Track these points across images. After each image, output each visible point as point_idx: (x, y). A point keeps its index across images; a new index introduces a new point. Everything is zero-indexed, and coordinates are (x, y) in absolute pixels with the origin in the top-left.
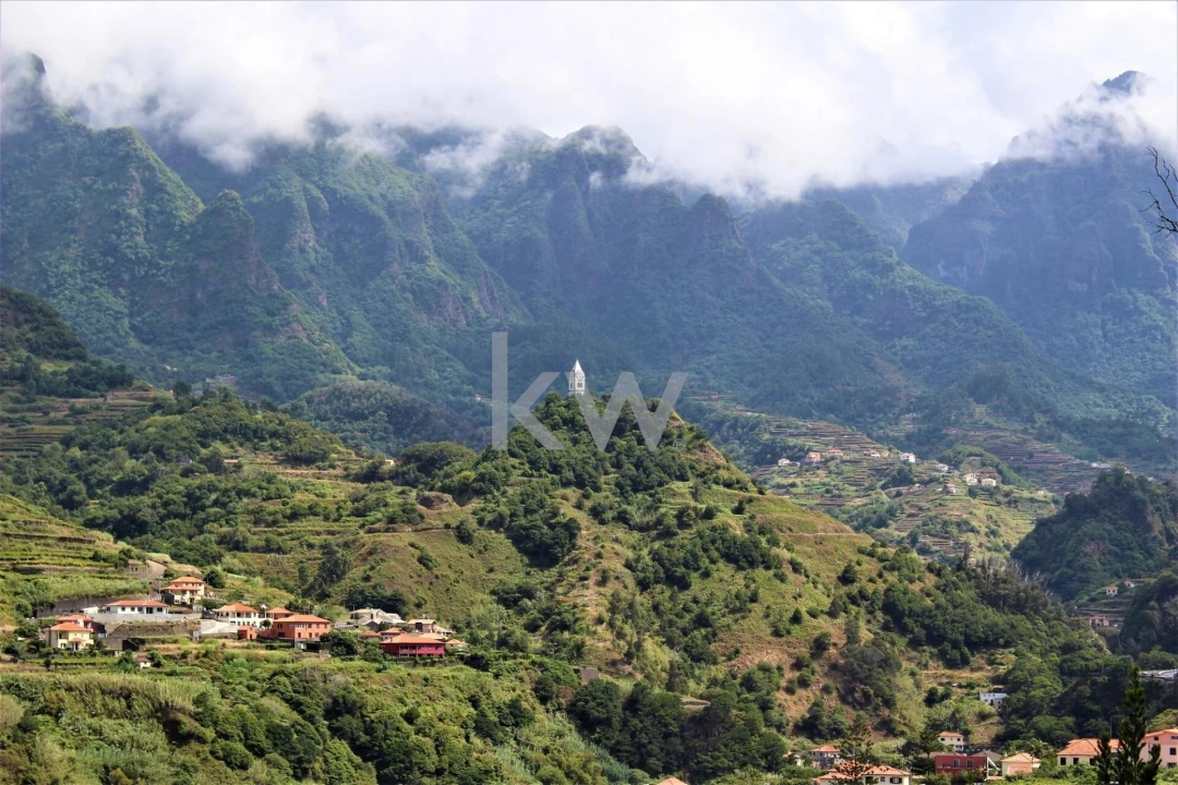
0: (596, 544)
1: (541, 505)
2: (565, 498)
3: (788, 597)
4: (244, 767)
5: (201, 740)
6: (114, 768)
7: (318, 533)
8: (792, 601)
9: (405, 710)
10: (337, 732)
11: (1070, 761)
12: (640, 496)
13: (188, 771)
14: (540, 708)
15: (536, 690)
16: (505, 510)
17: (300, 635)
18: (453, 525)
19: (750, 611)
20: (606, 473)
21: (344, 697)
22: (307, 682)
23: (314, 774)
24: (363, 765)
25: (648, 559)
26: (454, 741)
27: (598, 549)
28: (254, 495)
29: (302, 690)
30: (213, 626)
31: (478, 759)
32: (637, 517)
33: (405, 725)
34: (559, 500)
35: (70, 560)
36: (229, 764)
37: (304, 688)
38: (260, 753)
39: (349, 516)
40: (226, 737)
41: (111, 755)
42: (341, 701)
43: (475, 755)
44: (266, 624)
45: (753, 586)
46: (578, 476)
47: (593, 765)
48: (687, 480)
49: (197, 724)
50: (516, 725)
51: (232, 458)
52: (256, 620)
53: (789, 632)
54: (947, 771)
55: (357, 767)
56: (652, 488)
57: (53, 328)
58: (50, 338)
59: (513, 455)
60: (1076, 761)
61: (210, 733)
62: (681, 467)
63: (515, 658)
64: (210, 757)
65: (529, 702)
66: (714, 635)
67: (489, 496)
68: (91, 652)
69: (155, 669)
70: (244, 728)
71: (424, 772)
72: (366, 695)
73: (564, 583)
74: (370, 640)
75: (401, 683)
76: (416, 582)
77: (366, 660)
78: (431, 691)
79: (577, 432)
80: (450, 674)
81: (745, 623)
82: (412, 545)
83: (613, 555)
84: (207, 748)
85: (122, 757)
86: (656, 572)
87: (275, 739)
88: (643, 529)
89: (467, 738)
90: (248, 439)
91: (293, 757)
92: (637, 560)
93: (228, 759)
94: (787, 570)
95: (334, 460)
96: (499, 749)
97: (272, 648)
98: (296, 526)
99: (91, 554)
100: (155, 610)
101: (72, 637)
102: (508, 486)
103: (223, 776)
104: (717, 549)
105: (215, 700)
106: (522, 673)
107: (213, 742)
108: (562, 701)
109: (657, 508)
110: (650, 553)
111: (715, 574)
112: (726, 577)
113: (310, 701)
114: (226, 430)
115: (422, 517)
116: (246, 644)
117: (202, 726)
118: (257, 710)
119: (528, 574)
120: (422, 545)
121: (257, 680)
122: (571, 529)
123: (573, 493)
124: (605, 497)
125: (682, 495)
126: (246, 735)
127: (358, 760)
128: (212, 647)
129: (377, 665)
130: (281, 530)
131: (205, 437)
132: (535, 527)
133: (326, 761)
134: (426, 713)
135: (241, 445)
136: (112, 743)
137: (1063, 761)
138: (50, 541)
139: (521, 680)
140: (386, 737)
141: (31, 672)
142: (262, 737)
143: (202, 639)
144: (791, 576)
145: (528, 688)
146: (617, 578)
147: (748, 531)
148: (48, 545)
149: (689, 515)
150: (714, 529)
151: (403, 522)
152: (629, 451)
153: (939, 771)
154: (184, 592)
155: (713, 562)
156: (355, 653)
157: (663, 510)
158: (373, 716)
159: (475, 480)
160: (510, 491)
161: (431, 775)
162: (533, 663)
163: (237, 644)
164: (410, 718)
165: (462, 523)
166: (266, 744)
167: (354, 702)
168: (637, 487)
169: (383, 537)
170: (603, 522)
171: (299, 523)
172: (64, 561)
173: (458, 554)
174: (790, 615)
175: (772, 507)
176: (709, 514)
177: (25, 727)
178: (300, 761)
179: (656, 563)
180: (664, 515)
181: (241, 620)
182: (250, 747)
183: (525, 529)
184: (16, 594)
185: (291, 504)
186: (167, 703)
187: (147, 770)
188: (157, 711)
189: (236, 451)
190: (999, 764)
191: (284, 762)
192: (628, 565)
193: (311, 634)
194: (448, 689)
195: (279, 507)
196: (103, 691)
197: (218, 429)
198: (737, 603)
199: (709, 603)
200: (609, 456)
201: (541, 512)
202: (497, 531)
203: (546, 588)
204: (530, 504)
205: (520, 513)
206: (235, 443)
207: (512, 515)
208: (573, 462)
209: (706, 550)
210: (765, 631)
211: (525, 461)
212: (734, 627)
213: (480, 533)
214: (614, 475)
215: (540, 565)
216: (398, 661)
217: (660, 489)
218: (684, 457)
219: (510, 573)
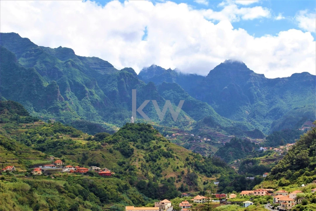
1: (126, 145)
2: (131, 144)
3: (176, 163)
5: (66, 193)
6: (49, 198)
7: (81, 151)
8: (177, 164)
9: (104, 187)
10: (91, 191)
11: (242, 195)
12: (146, 143)
13: (63, 199)
14: (130, 186)
15: (130, 182)
16: (119, 146)
17: (82, 172)
19: (168, 166)
20: (139, 139)
21: (92, 184)
22: (85, 181)
23: (87, 199)
24: (97, 197)
25: (148, 156)
26: (115, 193)
27: (138, 154)
28: (67, 143)
29: (84, 183)
30: (65, 170)
31: (119, 196)
32: (145, 147)
33: (105, 190)
34: (130, 144)
35: (35, 157)
36: (71, 198)
38: (77, 195)
39: (87, 148)
40: (70, 192)
41: (47, 196)
43: (119, 195)
44: (75, 169)
45: (169, 161)
46: (133, 139)
47: (141, 197)
48: (155, 140)
49: (64, 190)
50: (126, 189)
51: (61, 136)
52: (73, 169)
53: (176, 171)
54: (218, 197)
55: (96, 198)
56: (148, 142)
57: (22, 109)
58: (22, 111)
59: (120, 135)
60: (243, 195)
61: (67, 191)
62: (154, 137)
63: (125, 176)
64: (67, 196)
65: (128, 185)
66: (162, 171)
67: (115, 143)
68: (42, 175)
69: (55, 179)
70: (73, 190)
71: (109, 199)
72: (97, 184)
73: (131, 161)
74: (96, 173)
75: (103, 181)
76: (102, 161)
77: (96, 176)
78: (109, 183)
79: (133, 130)
80: (113, 179)
81: (168, 169)
82: (101, 153)
83: (141, 155)
84: (66, 194)
85: (50, 196)
86: (150, 159)
87: (80, 192)
88: (146, 150)
89: (117, 192)
90: (64, 132)
91: (83, 196)
92: (146, 156)
93: (71, 196)
94: (175, 158)
95: (81, 136)
96: (123, 194)
97: (77, 174)
98: (76, 150)
99: (39, 156)
100: (53, 167)
101: (38, 172)
103: (70, 200)
104: (162, 154)
105: (68, 185)
106: (127, 179)
107: (68, 193)
108: (135, 184)
109: (149, 146)
111: (161, 159)
112: (163, 159)
113: (86, 185)
114: (59, 130)
115: (102, 148)
116: (72, 173)
118: (76, 187)
119: (124, 159)
120: (102, 153)
121: (75, 181)
122: (132, 150)
123: (132, 143)
124: (139, 143)
125: (154, 143)
126: (74, 192)
127: (96, 196)
128: (66, 174)
129: (98, 178)
130: (73, 150)
131: (55, 132)
132: (125, 150)
133: (90, 197)
134: (109, 187)
135: (62, 133)
136: (48, 193)
137: (241, 195)
138: (31, 153)
139: (127, 180)
140: (101, 192)
141: (31, 180)
142: (77, 192)
143: (63, 173)
144: (176, 159)
145: (128, 182)
146: (142, 160)
147: (167, 150)
148: (31, 154)
149: (156, 147)
150: (161, 150)
151: (98, 149)
152: (143, 135)
153: (217, 197)
154: (59, 163)
155: (161, 156)
156: (93, 175)
157: (150, 146)
158: (98, 188)
159: (113, 140)
160: (120, 142)
161: (110, 199)
162: (129, 177)
163: (70, 173)
164: (106, 188)
165: (110, 149)
166: (78, 194)
167: (95, 185)
168: (145, 142)
169: (95, 152)
170: (139, 149)
172: (34, 157)
173: (110, 155)
174: (176, 167)
175: (172, 145)
176: (160, 147)
177: (31, 191)
178: (85, 197)
179: (150, 157)
180: (151, 147)
181: (70, 169)
182: (75, 194)
183: (123, 150)
184: (26, 164)
185: (75, 145)
186: (58, 185)
187: (55, 199)
188: (56, 187)
190: (228, 196)
191: (82, 197)
192: (144, 157)
193: (84, 172)
194: (113, 182)
195: (73, 146)
196: (45, 183)
197: (58, 130)
198: (166, 165)
199: (160, 165)
200: (139, 135)
201: (126, 147)
202: (117, 151)
203: (128, 162)
204: (124, 145)
205: (122, 147)
206: (61, 133)
207: (120, 147)
208: (132, 136)
209: (159, 154)
210: (172, 170)
211: (122, 136)
212: (165, 170)
213: (114, 151)
214: (140, 139)
215: (126, 157)
216: (102, 177)
217: (150, 142)
218: (154, 136)
219: (120, 159)
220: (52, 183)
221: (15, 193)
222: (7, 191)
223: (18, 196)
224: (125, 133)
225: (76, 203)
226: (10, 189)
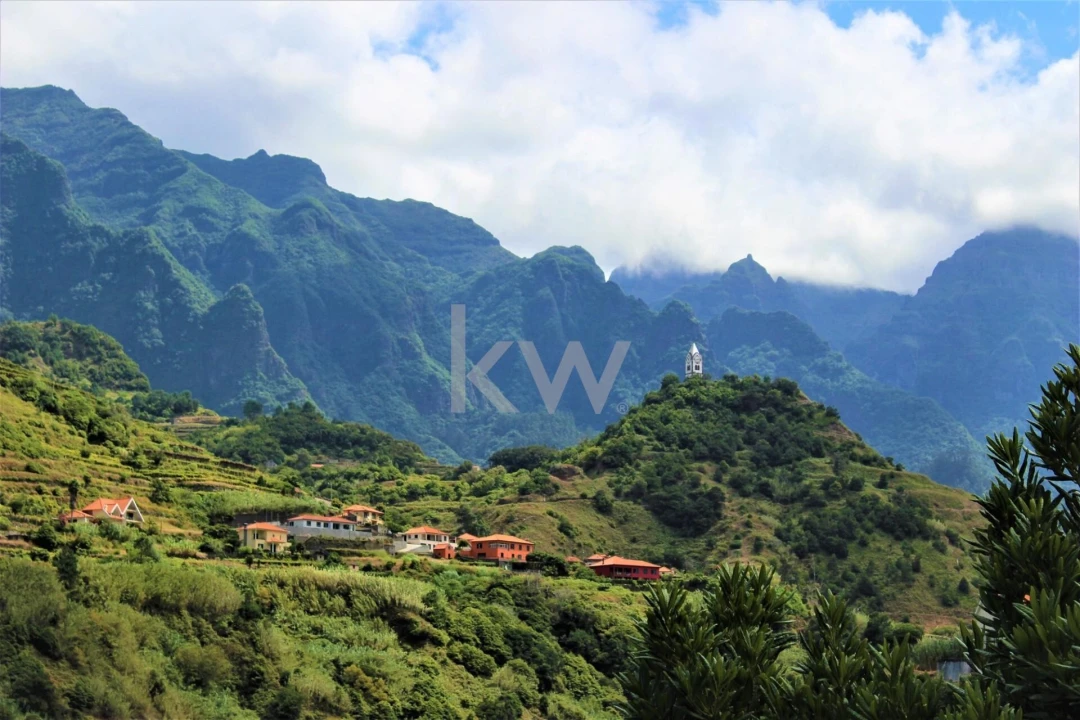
0: (742, 514)
1: (679, 476)
2: (701, 470)
3: (951, 568)
4: (485, 673)
5: (437, 642)
6: (349, 664)
7: (441, 511)
8: (954, 571)
10: (571, 647)
12: (778, 470)
13: (429, 672)
16: (639, 478)
17: (502, 555)
18: (590, 496)
19: (914, 581)
20: (739, 449)
21: (574, 610)
22: (530, 595)
23: (557, 686)
24: (608, 681)
25: (799, 529)
27: (745, 518)
28: (365, 477)
29: (525, 603)
30: (406, 546)
32: (778, 486)
34: (696, 473)
35: (236, 481)
36: (470, 669)
37: (527, 601)
38: (501, 660)
39: (468, 495)
40: (462, 639)
41: (337, 651)
42: (571, 614)
44: (461, 545)
45: (913, 557)
46: (712, 450)
48: (823, 457)
49: (429, 625)
51: (317, 463)
53: (957, 602)
55: (602, 683)
56: (790, 462)
57: (114, 360)
58: (113, 370)
59: (639, 431)
61: (446, 638)
62: (817, 443)
64: (449, 661)
66: (879, 604)
67: (621, 470)
70: (479, 632)
72: (596, 610)
73: (714, 552)
74: (576, 565)
76: (560, 550)
77: (581, 578)
79: (703, 410)
81: (911, 593)
82: (551, 514)
83: (762, 526)
84: (443, 651)
85: (354, 654)
86: (809, 541)
87: (515, 645)
88: (785, 501)
90: (331, 447)
91: (537, 666)
92: (789, 529)
93: (466, 662)
94: (945, 540)
95: (421, 466)
98: (414, 505)
100: (341, 528)
101: (269, 538)
102: (640, 459)
103: (465, 681)
104: (871, 520)
105: (444, 603)
107: (449, 644)
109: (800, 481)
110: (800, 523)
111: (871, 545)
112: (883, 547)
113: (536, 614)
114: (308, 438)
115: (556, 487)
116: (448, 560)
117: (435, 626)
118: (490, 614)
119: (673, 543)
120: (560, 513)
121: (471, 593)
122: (715, 498)
123: (709, 467)
124: (742, 469)
125: (822, 469)
126: (482, 639)
127: (601, 675)
128: (415, 561)
129: (596, 584)
130: (401, 509)
131: (289, 444)
132: (675, 497)
133: (567, 674)
135: (324, 452)
138: (210, 465)
142: (499, 642)
143: (400, 555)
144: (950, 549)
146: (770, 547)
147: (899, 504)
148: (210, 469)
149: (835, 486)
150: (864, 499)
151: (537, 492)
152: (760, 429)
155: (869, 531)
156: (567, 572)
157: (807, 482)
158: (608, 632)
159: (605, 454)
160: (643, 465)
163: (438, 560)
165: (599, 493)
166: (505, 650)
167: (585, 616)
168: (775, 461)
169: (518, 506)
170: (745, 495)
171: (416, 502)
172: (233, 481)
173: (598, 524)
174: (954, 586)
175: (914, 482)
176: (856, 486)
177: (246, 613)
178: (544, 671)
179: (809, 533)
180: (809, 487)
181: (432, 543)
182: (490, 652)
183: (665, 499)
184: (190, 506)
185: (405, 485)
186: (393, 601)
187: (383, 669)
188: (382, 610)
189: (320, 458)
191: (531, 670)
192: (778, 534)
193: (513, 555)
195: (394, 487)
196: (319, 588)
197: (301, 437)
198: (900, 573)
199: (870, 571)
200: (741, 433)
201: (680, 483)
202: (635, 502)
203: (695, 558)
204: (667, 476)
205: (658, 484)
206: (318, 451)
207: (649, 486)
208: (704, 437)
209: (860, 520)
210: (931, 601)
211: (653, 437)
212: (899, 596)
213: (618, 504)
214: (747, 451)
215: (684, 536)
216: (615, 583)
217: (799, 463)
218: (817, 434)
219: (653, 544)
220: (357, 588)
221: (159, 623)
222: (114, 605)
223: (175, 639)
224: (666, 421)
225: (501, 699)
226: (128, 599)
